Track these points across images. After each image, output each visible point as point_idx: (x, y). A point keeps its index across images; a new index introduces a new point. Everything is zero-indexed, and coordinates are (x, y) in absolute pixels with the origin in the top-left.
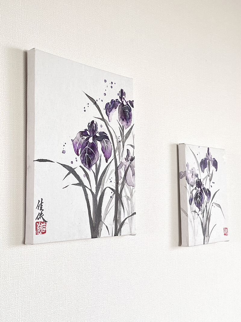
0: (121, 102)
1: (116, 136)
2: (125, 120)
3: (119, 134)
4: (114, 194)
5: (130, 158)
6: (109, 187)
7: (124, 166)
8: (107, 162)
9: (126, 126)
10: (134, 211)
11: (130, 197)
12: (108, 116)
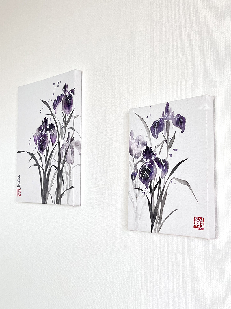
0: (64, 94)
1: (60, 124)
2: (67, 108)
3: (62, 122)
4: (57, 171)
5: (70, 139)
6: (54, 166)
7: (65, 147)
8: (53, 146)
9: (68, 113)
10: (71, 185)
11: (69, 173)
12: (55, 110)
